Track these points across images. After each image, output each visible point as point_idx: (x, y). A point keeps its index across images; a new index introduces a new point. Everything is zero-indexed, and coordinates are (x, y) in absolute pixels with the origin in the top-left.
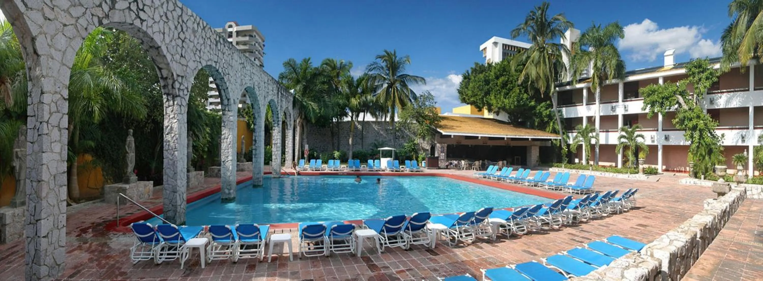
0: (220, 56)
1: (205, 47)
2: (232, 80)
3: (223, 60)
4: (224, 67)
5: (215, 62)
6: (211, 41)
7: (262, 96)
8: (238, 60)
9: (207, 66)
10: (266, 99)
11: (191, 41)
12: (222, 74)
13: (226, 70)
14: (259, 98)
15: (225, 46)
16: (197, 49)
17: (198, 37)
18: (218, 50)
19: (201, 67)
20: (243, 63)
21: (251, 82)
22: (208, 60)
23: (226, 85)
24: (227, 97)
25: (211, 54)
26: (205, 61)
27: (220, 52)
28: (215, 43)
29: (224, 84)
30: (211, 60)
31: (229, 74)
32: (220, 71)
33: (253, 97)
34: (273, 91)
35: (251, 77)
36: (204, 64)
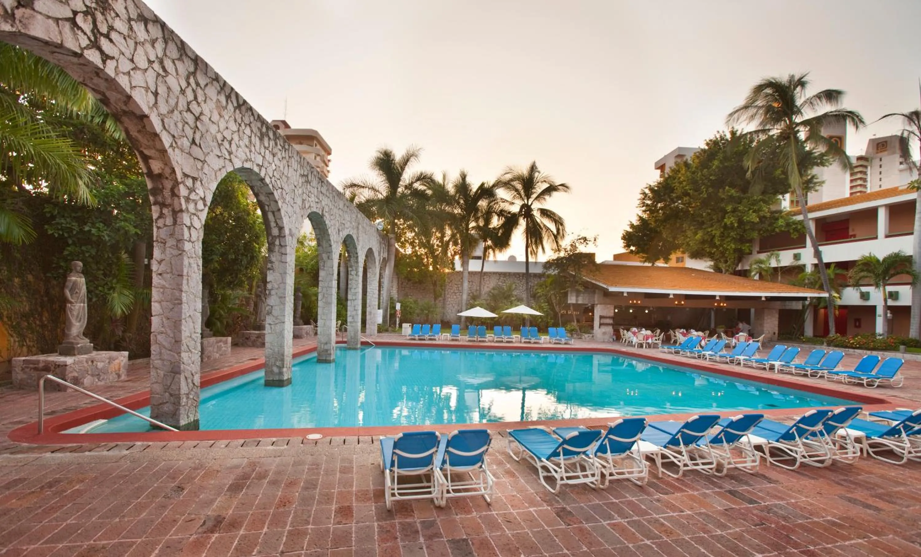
0: (267, 157)
1: (240, 139)
2: (288, 198)
3: (273, 165)
4: (273, 176)
5: (258, 165)
6: (252, 131)
7: (334, 229)
8: (299, 169)
9: (242, 170)
10: (341, 233)
11: (213, 122)
12: (271, 186)
13: (278, 182)
14: (330, 231)
15: (276, 144)
16: (224, 138)
17: (227, 118)
18: (265, 147)
19: (232, 169)
20: (307, 176)
21: (319, 206)
22: (246, 161)
23: (278, 206)
24: (277, 224)
25: (250, 151)
26: (240, 160)
27: (267, 152)
28: (259, 134)
29: (272, 203)
30: (251, 160)
31: (282, 189)
32: (268, 180)
33: (319, 229)
34: (351, 223)
35: (319, 199)
36: (238, 165)
